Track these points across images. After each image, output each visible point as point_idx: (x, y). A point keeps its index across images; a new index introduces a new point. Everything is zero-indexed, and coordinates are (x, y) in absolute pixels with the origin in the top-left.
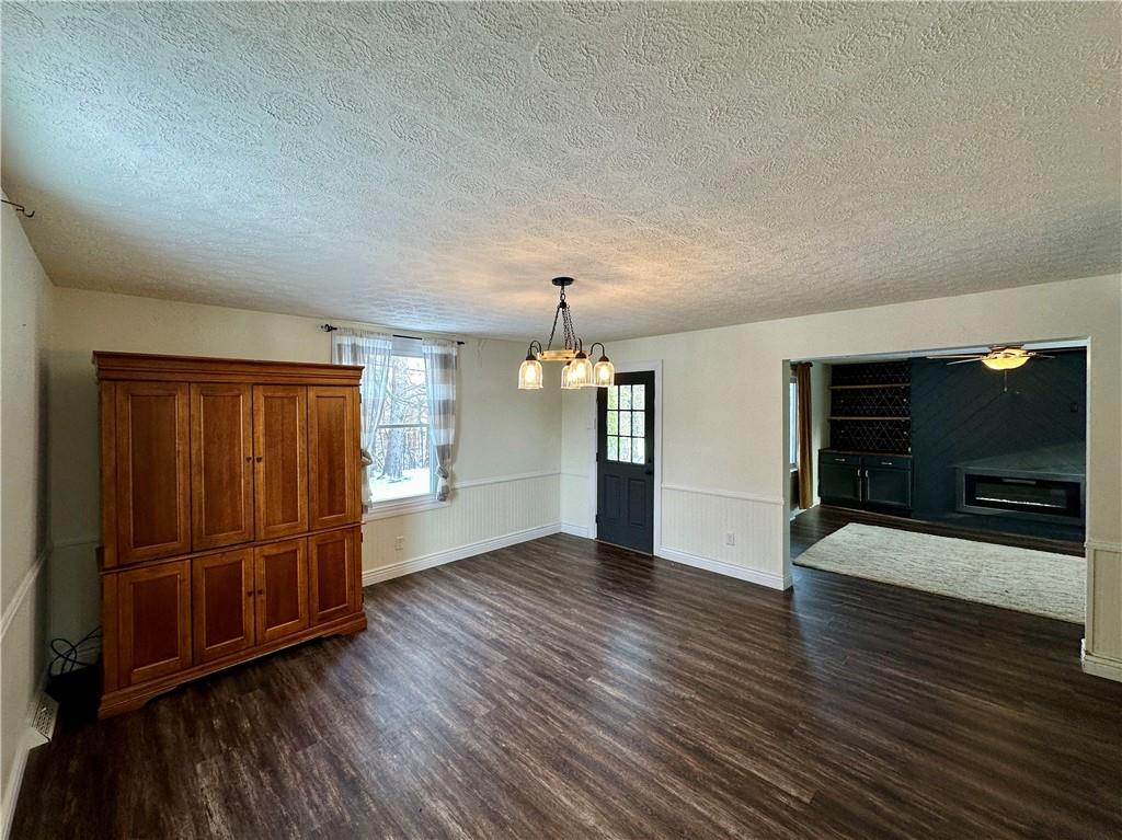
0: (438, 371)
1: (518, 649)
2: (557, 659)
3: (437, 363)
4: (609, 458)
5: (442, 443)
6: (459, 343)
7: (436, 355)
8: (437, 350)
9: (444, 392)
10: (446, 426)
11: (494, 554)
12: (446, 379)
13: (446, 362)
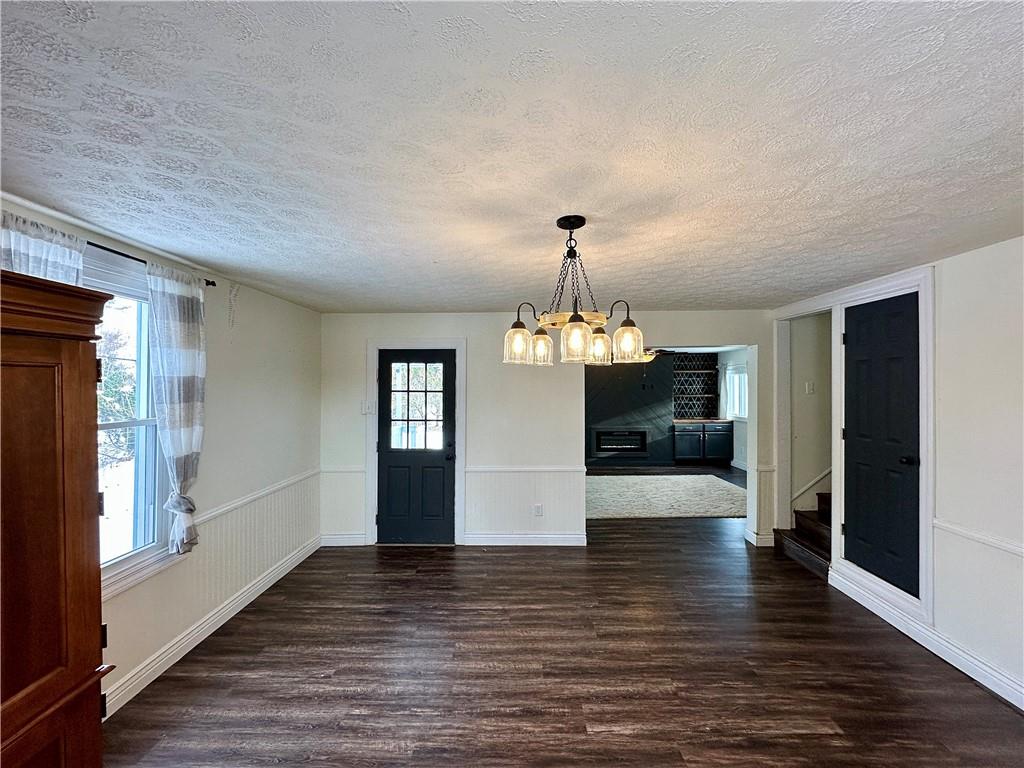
0: (175, 326)
1: (468, 743)
2: (527, 725)
3: (174, 311)
4: (393, 447)
5: (184, 452)
6: (208, 283)
7: (171, 296)
8: (175, 288)
9: (186, 362)
10: (189, 421)
11: (255, 609)
12: (191, 340)
13: (189, 310)
